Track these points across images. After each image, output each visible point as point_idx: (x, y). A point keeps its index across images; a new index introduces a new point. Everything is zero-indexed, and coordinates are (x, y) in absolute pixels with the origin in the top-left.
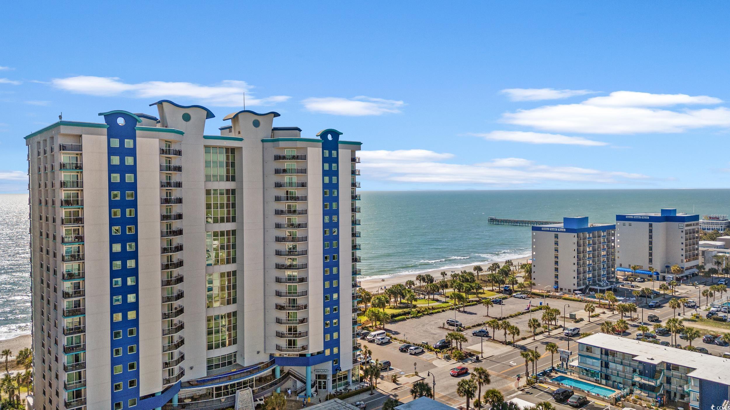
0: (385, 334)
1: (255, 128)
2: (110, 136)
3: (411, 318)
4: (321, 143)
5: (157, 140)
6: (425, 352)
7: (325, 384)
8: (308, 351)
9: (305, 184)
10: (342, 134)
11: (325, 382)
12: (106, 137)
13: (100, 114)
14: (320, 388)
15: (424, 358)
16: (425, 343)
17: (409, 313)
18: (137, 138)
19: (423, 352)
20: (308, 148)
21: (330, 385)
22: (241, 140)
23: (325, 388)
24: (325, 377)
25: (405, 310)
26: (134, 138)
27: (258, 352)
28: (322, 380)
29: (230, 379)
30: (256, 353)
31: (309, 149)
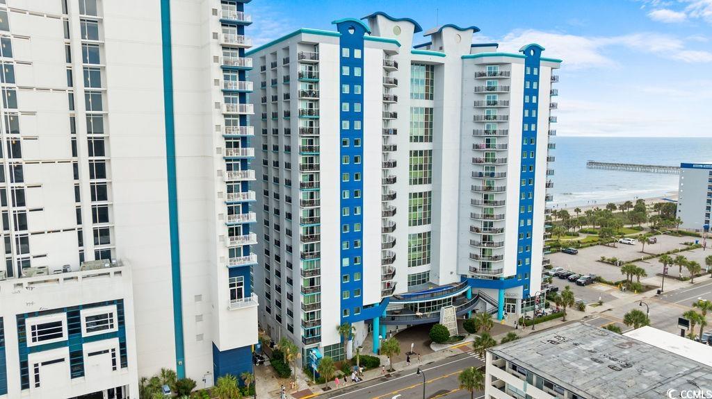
2: (342, 45)
4: (524, 59)
5: (381, 51)
7: (514, 308)
8: (503, 275)
11: (514, 306)
13: (333, 23)
14: (509, 311)
18: (364, 48)
20: (512, 64)
21: (519, 308)
22: (444, 56)
23: (513, 311)
24: (514, 301)
26: (362, 48)
27: (452, 273)
28: (511, 304)
29: (432, 296)
30: (450, 273)
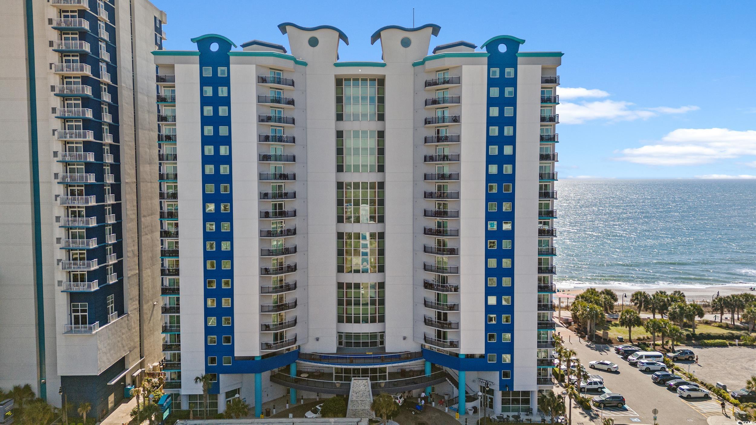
0: (661, 359)
1: (404, 49)
2: (202, 64)
3: (740, 345)
4: (486, 58)
5: (254, 67)
6: (710, 398)
7: (492, 402)
8: (459, 350)
9: (457, 118)
10: (524, 41)
11: (491, 399)
12: (198, 65)
13: (192, 40)
15: (700, 407)
16: (721, 385)
17: (738, 337)
18: (231, 65)
19: (706, 398)
20: (463, 66)
21: (498, 404)
22: (383, 65)
23: (491, 407)
25: (734, 332)
26: (228, 65)
27: (405, 338)
28: (487, 396)
30: (402, 339)
31: (465, 68)
